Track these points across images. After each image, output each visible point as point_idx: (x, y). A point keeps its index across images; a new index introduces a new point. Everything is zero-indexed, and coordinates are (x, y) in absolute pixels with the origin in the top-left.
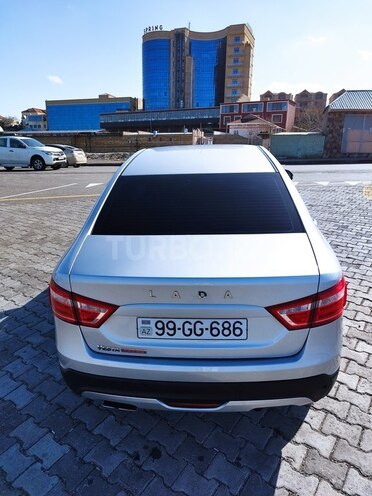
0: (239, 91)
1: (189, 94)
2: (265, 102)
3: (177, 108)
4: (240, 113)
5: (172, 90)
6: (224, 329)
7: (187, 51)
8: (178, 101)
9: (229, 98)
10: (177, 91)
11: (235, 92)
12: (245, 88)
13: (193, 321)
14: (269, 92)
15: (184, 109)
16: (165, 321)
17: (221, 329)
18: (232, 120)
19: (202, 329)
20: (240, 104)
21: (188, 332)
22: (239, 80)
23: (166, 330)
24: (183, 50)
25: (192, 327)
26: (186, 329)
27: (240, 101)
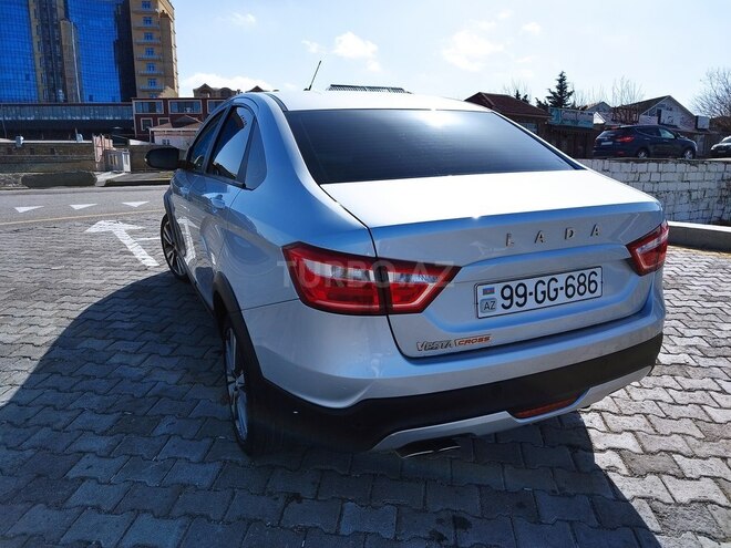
0: (158, 80)
1: (72, 80)
2: (204, 100)
3: (53, 102)
4: (166, 114)
5: (40, 72)
6: (580, 284)
7: (61, 12)
8: (53, 90)
9: (144, 91)
10: (50, 73)
11: (153, 82)
12: (169, 78)
13: (546, 279)
14: (205, 86)
15: (66, 103)
16: (514, 284)
17: (576, 285)
18: (155, 125)
19: (556, 290)
20: (165, 100)
21: (540, 297)
22: (158, 65)
23: (516, 299)
24: (54, 10)
25: (545, 288)
26: (539, 292)
27: (163, 95)
